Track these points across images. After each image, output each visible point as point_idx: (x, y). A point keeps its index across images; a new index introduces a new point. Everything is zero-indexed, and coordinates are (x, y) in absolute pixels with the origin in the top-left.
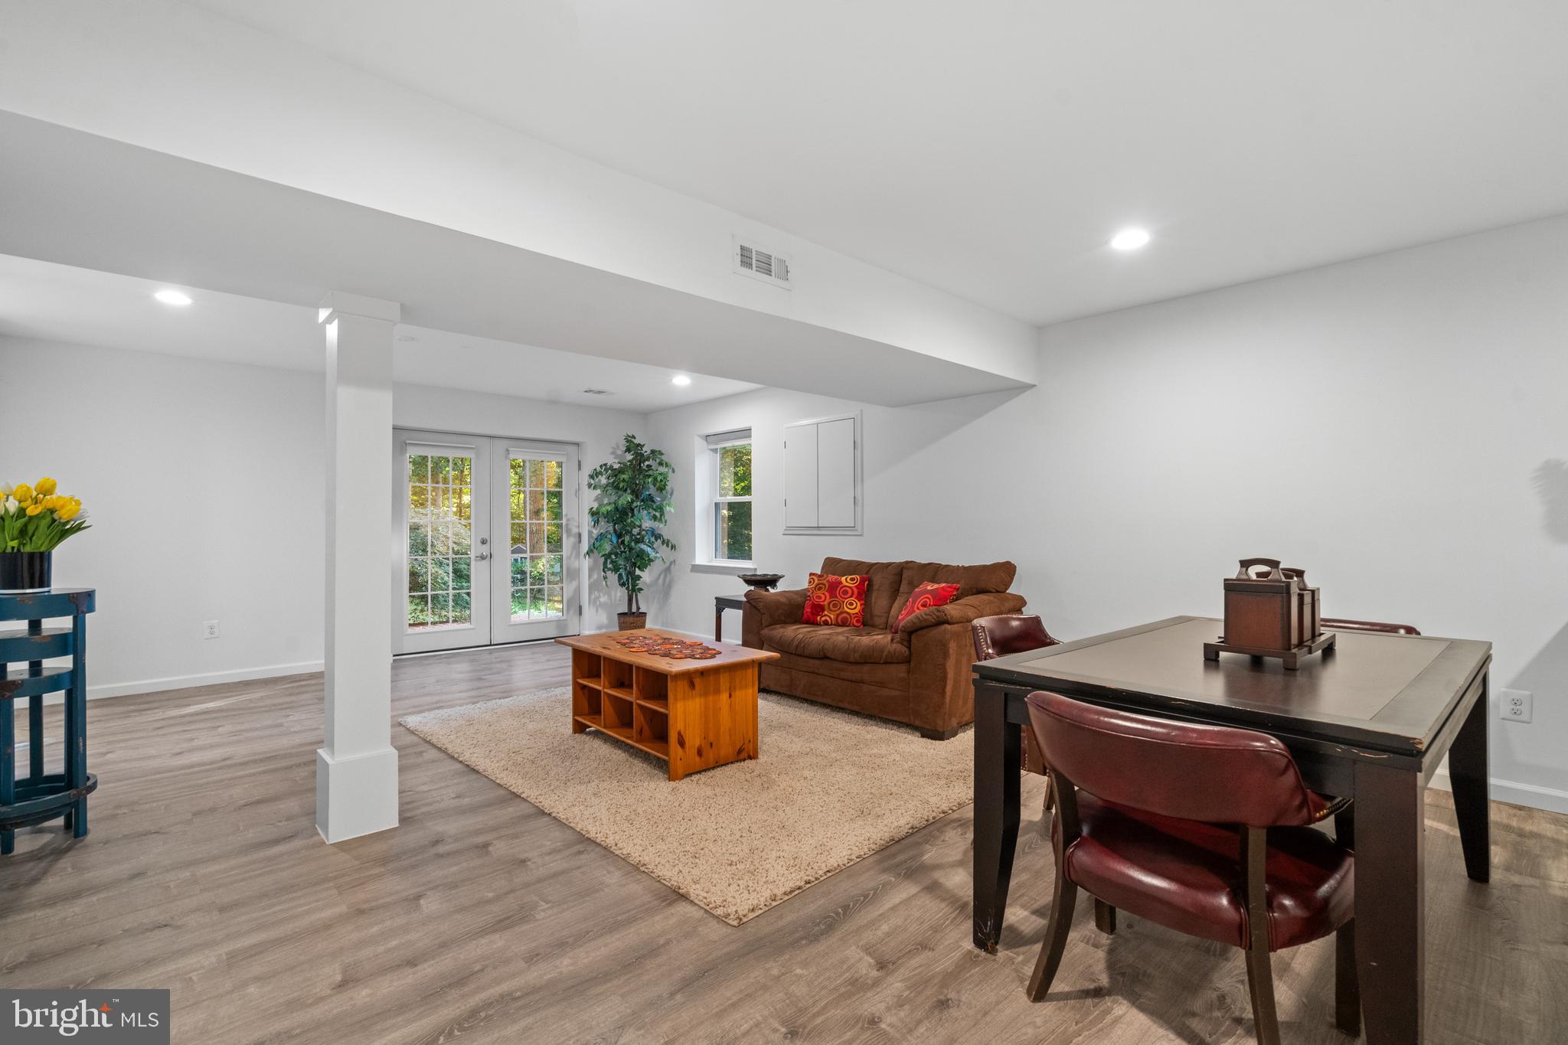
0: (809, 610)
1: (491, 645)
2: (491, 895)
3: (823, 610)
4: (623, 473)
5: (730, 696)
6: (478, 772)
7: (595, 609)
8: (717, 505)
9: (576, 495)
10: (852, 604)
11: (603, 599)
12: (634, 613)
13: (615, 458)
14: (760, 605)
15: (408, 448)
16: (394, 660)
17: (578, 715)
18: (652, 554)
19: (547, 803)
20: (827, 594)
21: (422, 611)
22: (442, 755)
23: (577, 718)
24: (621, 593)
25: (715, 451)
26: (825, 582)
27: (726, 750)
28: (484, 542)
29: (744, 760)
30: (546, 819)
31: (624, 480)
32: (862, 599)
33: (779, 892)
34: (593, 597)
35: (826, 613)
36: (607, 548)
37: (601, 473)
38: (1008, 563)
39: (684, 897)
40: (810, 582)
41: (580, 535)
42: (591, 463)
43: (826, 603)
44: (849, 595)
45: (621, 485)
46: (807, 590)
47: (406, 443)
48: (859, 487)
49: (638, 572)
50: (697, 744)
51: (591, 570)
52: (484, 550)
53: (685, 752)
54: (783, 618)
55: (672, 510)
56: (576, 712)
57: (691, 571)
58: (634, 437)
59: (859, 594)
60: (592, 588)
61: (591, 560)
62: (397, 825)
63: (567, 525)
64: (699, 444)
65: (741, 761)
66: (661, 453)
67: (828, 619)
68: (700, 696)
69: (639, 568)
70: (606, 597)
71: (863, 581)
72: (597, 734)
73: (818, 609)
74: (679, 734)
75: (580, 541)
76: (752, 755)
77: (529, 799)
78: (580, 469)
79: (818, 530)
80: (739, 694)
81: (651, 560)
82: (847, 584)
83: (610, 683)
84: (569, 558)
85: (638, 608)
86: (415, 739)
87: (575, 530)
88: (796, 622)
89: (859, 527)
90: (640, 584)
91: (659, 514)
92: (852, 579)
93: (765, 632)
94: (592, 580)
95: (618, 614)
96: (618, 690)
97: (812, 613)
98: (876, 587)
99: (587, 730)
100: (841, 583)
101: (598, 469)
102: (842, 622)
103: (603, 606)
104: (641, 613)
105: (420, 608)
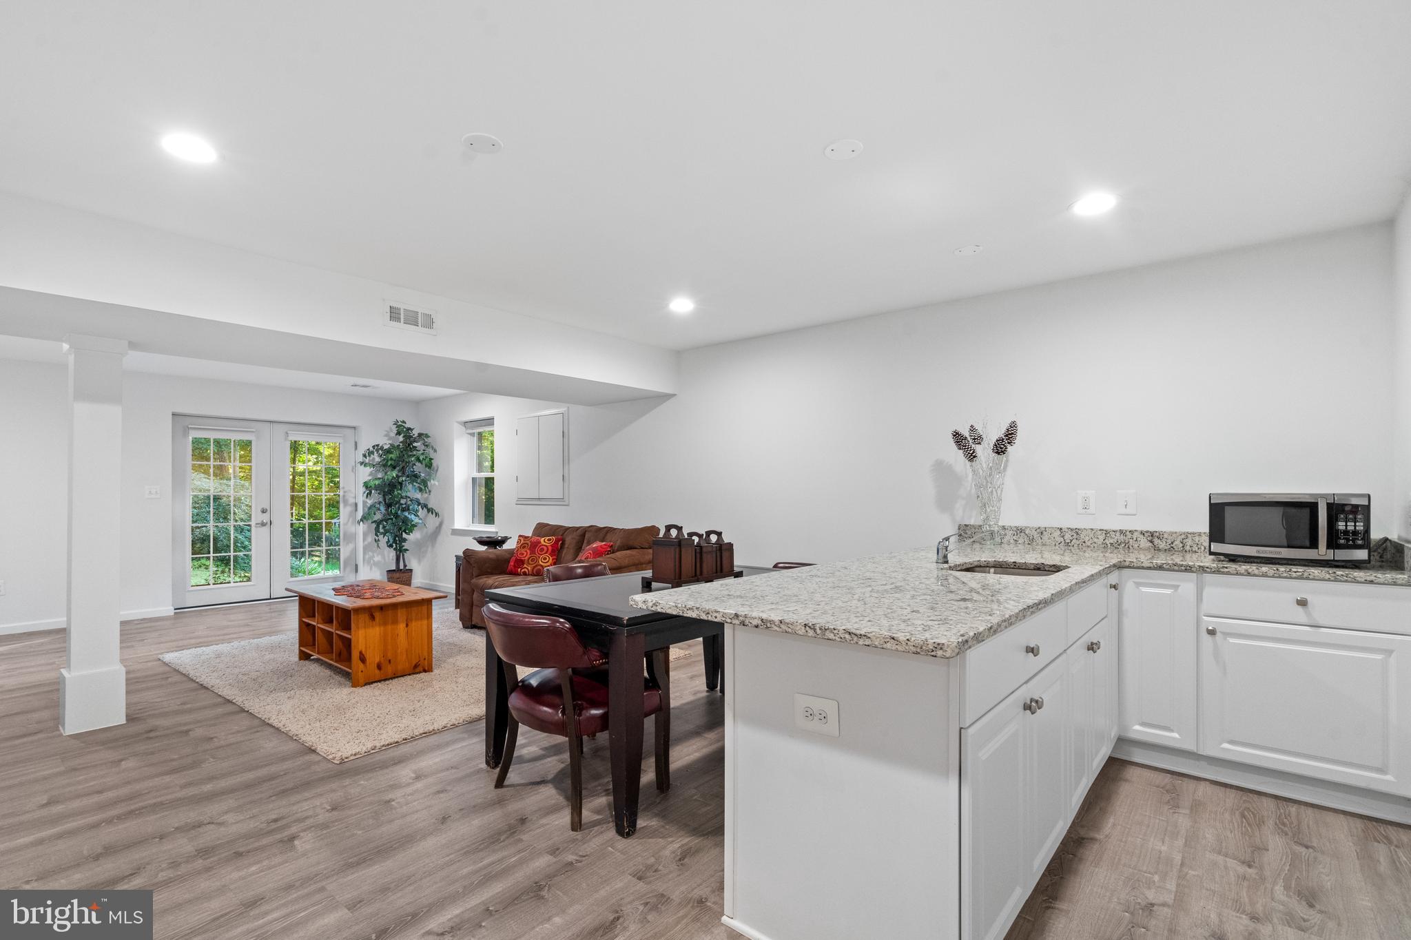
0: (512, 564)
1: (270, 599)
2: (176, 757)
3: (523, 564)
4: (391, 453)
5: (407, 625)
6: (206, 688)
7: (369, 567)
8: (474, 480)
9: (353, 471)
10: (546, 559)
11: (377, 558)
12: (401, 570)
13: (389, 440)
14: (472, 561)
15: (191, 431)
16: (175, 613)
17: (302, 646)
18: (416, 520)
19: (247, 706)
20: (528, 551)
21: (223, 572)
22: (185, 679)
23: (302, 648)
24: (391, 554)
25: (473, 434)
26: (528, 542)
27: (403, 664)
28: (264, 511)
29: (420, 672)
30: (245, 714)
31: (391, 459)
32: (555, 555)
33: (378, 745)
34: (367, 557)
35: (525, 566)
36: (378, 517)
37: (372, 453)
38: (654, 527)
39: (314, 751)
40: (518, 542)
41: (356, 505)
42: (366, 444)
43: (526, 558)
44: (545, 551)
45: (389, 463)
46: (514, 549)
47: (188, 428)
48: (566, 467)
49: (404, 535)
50: (377, 660)
51: (365, 535)
52: (265, 517)
53: (366, 666)
54: (489, 571)
55: (437, 483)
56: (301, 644)
57: (452, 534)
58: (404, 422)
59: (553, 551)
60: (365, 549)
61: (366, 526)
62: (125, 722)
63: (344, 496)
64: (457, 429)
65: (417, 673)
66: (427, 436)
67: (526, 570)
68: (380, 625)
69: (406, 533)
70: (380, 557)
71: (557, 541)
72: (317, 660)
73: (520, 562)
74: (361, 653)
75: (356, 510)
76: (426, 669)
77: (237, 703)
78: (356, 448)
79: (539, 501)
80: (413, 625)
81: (415, 526)
82: (545, 544)
83: (323, 620)
84: (345, 524)
85: (405, 566)
86: (167, 669)
87: (352, 501)
88: (501, 573)
89: (566, 499)
90: (406, 545)
91: (424, 486)
92: (549, 540)
93: (474, 581)
94: (366, 543)
95: (387, 571)
96: (327, 625)
97: (514, 566)
98: (566, 546)
99: (312, 658)
100: (540, 542)
101: (371, 449)
102: (536, 572)
103: (376, 564)
104: (407, 570)
105: (220, 569)
